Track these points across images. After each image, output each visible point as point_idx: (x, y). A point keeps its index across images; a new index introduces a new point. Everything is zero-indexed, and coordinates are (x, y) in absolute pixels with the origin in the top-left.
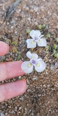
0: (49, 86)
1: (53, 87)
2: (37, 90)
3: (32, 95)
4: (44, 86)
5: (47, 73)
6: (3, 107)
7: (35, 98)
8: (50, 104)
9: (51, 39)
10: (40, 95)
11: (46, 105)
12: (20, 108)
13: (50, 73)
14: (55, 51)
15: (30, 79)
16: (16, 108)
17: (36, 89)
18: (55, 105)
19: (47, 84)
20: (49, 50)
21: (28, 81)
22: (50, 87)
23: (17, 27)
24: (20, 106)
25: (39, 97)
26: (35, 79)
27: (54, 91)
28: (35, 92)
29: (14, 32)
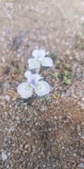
0: (60, 117)
1: (65, 118)
2: (47, 123)
3: (41, 129)
4: (55, 117)
5: (57, 102)
6: (5, 145)
7: (45, 133)
8: (63, 140)
9: (61, 66)
10: (50, 129)
11: (58, 141)
12: (26, 146)
13: (61, 102)
14: (65, 78)
15: (39, 110)
16: (21, 146)
17: (45, 122)
18: (69, 141)
19: (58, 115)
20: (59, 78)
21: (35, 113)
22: (62, 119)
23: (24, 55)
24: (26, 144)
25: (49, 132)
26: (44, 109)
27: (67, 123)
28: (44, 126)
29: (20, 60)
